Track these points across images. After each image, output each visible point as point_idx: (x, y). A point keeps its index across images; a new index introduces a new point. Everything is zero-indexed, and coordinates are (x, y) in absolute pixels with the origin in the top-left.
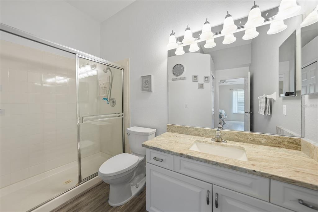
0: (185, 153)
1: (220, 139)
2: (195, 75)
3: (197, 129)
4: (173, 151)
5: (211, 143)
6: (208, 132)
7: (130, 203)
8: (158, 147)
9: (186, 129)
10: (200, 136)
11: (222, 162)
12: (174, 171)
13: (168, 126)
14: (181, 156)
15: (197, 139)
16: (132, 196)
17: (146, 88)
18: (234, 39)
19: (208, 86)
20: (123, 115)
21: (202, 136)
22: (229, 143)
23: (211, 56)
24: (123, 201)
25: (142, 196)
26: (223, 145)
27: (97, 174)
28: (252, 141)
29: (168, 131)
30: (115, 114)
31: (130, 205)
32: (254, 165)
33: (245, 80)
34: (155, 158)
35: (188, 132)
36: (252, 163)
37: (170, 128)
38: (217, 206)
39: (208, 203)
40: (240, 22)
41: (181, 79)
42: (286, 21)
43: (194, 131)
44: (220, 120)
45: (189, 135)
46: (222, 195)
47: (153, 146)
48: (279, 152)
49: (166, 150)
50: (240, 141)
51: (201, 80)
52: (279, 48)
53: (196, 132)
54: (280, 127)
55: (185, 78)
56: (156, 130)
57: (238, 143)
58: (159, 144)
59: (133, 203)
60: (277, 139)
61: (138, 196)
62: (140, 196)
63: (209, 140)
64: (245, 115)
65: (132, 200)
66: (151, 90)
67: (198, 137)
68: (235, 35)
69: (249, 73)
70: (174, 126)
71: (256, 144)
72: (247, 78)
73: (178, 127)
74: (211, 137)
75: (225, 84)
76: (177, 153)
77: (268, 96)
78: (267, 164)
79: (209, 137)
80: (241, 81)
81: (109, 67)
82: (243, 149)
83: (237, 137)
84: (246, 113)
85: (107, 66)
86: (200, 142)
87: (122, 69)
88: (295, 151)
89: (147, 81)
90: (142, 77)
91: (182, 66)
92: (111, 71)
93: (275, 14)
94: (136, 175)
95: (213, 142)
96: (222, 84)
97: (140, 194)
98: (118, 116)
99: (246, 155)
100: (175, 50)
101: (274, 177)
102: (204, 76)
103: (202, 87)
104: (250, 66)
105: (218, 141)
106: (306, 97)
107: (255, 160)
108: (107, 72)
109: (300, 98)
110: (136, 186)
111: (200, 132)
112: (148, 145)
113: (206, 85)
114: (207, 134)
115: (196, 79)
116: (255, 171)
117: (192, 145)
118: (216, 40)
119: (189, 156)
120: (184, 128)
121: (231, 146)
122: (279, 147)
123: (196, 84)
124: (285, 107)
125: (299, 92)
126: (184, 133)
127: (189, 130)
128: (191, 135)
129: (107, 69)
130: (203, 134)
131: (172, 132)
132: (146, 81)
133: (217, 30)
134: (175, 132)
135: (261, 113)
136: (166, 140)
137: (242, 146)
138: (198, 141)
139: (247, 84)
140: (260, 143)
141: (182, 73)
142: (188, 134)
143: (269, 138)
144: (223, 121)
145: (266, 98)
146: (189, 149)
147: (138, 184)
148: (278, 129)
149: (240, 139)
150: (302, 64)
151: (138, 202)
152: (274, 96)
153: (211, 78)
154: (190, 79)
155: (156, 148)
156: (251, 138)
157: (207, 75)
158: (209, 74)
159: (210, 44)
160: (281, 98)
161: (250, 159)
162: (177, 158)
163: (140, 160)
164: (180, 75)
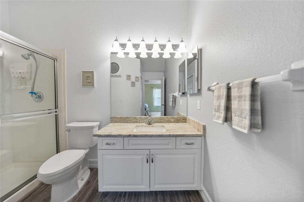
0: (132, 134)
1: (151, 122)
2: (129, 74)
3: (135, 118)
4: (123, 134)
5: (146, 126)
6: (143, 119)
7: (78, 196)
8: (110, 134)
9: (127, 119)
10: (138, 123)
11: (155, 134)
12: (124, 149)
13: (111, 118)
14: (129, 137)
15: (136, 125)
16: (79, 189)
17: (87, 83)
18: (158, 56)
19: (138, 84)
20: (56, 112)
21: (139, 123)
22: (156, 124)
23: (140, 60)
24: (70, 197)
25: (89, 185)
26: (153, 126)
27: (35, 177)
28: (167, 121)
29: (111, 122)
30: (44, 110)
31: (79, 196)
32: (169, 132)
33: (161, 82)
34: (107, 144)
35: (129, 121)
36: (168, 131)
37: (114, 120)
38: (152, 162)
39: (147, 162)
40: (162, 47)
41: (116, 76)
42: (182, 54)
43: (133, 119)
44: (145, 112)
45: (130, 123)
46: (155, 154)
47: (105, 134)
48: (179, 125)
49: (117, 135)
50: (162, 122)
51: (133, 79)
52: (179, 66)
53: (135, 120)
54: (179, 112)
55: (120, 76)
56: (99, 123)
57: (160, 124)
58: (109, 132)
59: (82, 193)
60: (178, 118)
61: (85, 186)
62: (88, 186)
63: (144, 124)
64: (161, 106)
65: (80, 192)
66: (93, 86)
67: (136, 124)
68: (159, 54)
69: (164, 77)
70: (117, 118)
71: (169, 123)
72: (163, 81)
73: (121, 118)
74: (145, 122)
75: (148, 83)
76: (126, 135)
77: (174, 94)
78: (174, 131)
79: (144, 122)
80: (159, 82)
81: (32, 53)
82: (163, 127)
83: (160, 120)
84: (162, 105)
85: (28, 52)
86: (138, 126)
87: (54, 60)
88: (184, 123)
89: (89, 76)
90: (82, 72)
91: (118, 65)
92: (35, 58)
93: (177, 48)
94: (82, 168)
95: (146, 125)
96: (146, 83)
97: (87, 185)
98: (49, 113)
99: (165, 128)
100: (117, 53)
101: (177, 136)
102: (136, 76)
103: (134, 85)
104: (164, 72)
105: (150, 124)
106: (188, 95)
107: (170, 130)
108: (29, 59)
109: (186, 96)
110: (81, 179)
111: (137, 120)
112: (100, 134)
113: (136, 83)
114: (142, 120)
115: (130, 78)
116: (170, 135)
117: (134, 129)
118: (147, 54)
119: (135, 135)
120: (126, 118)
121: (157, 126)
122: (179, 122)
123: (130, 82)
124: (181, 100)
125: (186, 92)
126: (126, 122)
127: (129, 119)
128: (131, 123)
129: (29, 56)
130: (139, 121)
131: (115, 122)
132: (87, 76)
133: (149, 47)
134: (118, 122)
135: (170, 105)
136: (113, 129)
137: (163, 125)
138: (137, 126)
139: (163, 85)
140: (171, 122)
141: (117, 72)
142: (128, 123)
143: (174, 119)
144: (147, 113)
145: (173, 95)
146: (133, 131)
147: (83, 177)
148: (178, 113)
149: (162, 121)
150: (187, 76)
151: (86, 191)
152: (176, 94)
153: (140, 78)
154: (124, 77)
155: (109, 135)
156: (167, 120)
157: (137, 76)
158: (139, 74)
159: (144, 55)
160: (180, 96)
161: (167, 130)
162: (126, 139)
163: (85, 152)
164: (115, 73)
